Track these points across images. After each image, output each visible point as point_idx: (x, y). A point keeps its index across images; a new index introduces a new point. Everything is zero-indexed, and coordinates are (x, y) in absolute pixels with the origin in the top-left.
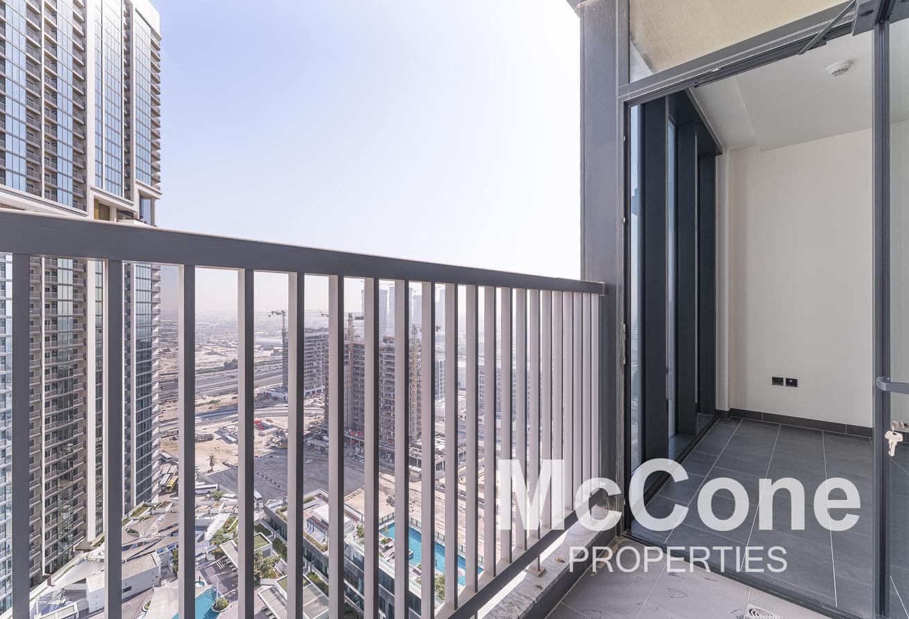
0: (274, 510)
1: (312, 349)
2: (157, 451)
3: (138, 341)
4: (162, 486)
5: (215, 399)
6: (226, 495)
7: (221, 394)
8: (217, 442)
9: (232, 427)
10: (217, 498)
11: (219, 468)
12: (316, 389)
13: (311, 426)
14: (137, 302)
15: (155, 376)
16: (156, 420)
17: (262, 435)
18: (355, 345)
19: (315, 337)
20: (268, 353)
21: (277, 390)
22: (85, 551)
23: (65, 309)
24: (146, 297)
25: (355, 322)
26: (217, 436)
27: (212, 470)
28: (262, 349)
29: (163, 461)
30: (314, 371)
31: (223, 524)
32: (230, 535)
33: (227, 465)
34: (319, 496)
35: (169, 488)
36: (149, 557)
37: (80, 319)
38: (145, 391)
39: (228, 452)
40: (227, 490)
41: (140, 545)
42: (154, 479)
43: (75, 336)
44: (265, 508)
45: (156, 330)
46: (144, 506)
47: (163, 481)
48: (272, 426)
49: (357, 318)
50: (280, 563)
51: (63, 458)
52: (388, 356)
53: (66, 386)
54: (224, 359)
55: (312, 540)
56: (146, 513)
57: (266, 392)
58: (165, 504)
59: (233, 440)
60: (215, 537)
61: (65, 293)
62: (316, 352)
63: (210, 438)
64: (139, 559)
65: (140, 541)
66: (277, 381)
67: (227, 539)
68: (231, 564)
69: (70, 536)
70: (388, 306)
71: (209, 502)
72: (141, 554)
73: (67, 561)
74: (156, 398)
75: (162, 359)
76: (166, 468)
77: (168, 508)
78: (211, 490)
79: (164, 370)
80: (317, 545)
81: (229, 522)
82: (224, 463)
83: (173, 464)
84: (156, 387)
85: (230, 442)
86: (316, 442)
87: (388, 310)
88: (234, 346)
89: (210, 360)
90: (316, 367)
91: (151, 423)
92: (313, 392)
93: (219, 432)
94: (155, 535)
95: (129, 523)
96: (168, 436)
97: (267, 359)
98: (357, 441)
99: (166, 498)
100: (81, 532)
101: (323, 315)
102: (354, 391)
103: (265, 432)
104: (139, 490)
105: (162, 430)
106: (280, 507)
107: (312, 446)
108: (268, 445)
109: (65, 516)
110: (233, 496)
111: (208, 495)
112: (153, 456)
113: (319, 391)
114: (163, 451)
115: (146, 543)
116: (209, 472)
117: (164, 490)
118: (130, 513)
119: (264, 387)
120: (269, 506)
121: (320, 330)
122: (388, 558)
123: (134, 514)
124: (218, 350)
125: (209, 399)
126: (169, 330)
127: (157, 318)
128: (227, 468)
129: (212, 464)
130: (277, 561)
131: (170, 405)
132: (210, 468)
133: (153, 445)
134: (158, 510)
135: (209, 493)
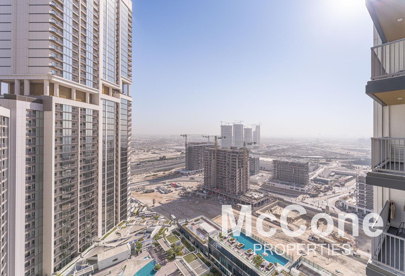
0: (182, 225)
1: (199, 152)
2: (129, 197)
3: (121, 148)
4: (132, 213)
5: (155, 174)
6: (161, 217)
7: (158, 171)
8: (156, 193)
9: (163, 186)
10: (156, 219)
11: (157, 205)
12: (200, 170)
13: (198, 186)
14: (121, 130)
15: (129, 163)
16: (129, 183)
17: (176, 190)
18: (218, 150)
19: (200, 146)
20: (179, 153)
21: (183, 170)
22: (97, 242)
23: (89, 133)
24: (125, 128)
25: (218, 140)
26: (156, 190)
27: (154, 206)
28: (176, 151)
29: (132, 201)
30: (200, 162)
31: (158, 230)
32: (162, 236)
33: (161, 204)
34: (202, 218)
35: (135, 213)
36: (125, 245)
37: (95, 138)
38: (124, 170)
39: (161, 198)
40: (161, 215)
41: (122, 239)
42: (128, 209)
43: (93, 145)
44: (178, 224)
45: (129, 143)
46: (123, 222)
47: (132, 210)
48: (181, 186)
49: (219, 138)
50: (184, 249)
51: (88, 200)
52: (233, 155)
53: (89, 168)
54: (159, 156)
55: (199, 238)
56: (124, 225)
57: (178, 171)
58: (133, 221)
59: (163, 192)
60: (155, 236)
61: (89, 126)
62: (200, 153)
63: (153, 191)
64: (121, 246)
65: (122, 238)
66: (183, 166)
67: (161, 238)
68: (162, 249)
69: (91, 235)
70: (232, 133)
71: (152, 220)
72: (122, 243)
73: (89, 246)
74: (129, 173)
75: (132, 155)
76: (133, 204)
77: (134, 223)
78: (153, 215)
79: (133, 161)
80: (201, 241)
81: (162, 229)
82: (159, 203)
83: (136, 202)
84: (129, 168)
85: (162, 193)
86: (200, 194)
87: (232, 134)
88: (164, 150)
89: (153, 156)
90: (200, 160)
91: (127, 184)
92: (199, 171)
93: (157, 189)
94: (128, 235)
95: (117, 230)
96: (134, 190)
97: (179, 156)
98: (218, 193)
99: (133, 218)
100: (95, 234)
101: (203, 137)
102: (217, 171)
103: (177, 189)
104: (121, 214)
105: (132, 187)
106: (184, 223)
107: (199, 195)
108: (179, 195)
109: (88, 226)
110: (163, 217)
111: (152, 217)
112: (128, 199)
113: (202, 171)
114: (132, 197)
115: (124, 239)
116: (152, 206)
117: (132, 214)
118: (117, 225)
119: (177, 169)
120: (180, 223)
121: (202, 143)
122: (233, 248)
123: (119, 225)
124: (157, 152)
125: (153, 174)
126: (135, 143)
127: (130, 138)
128: (161, 205)
129: (154, 203)
130: (183, 248)
131: (136, 176)
132: (153, 205)
133: (128, 194)
134: (130, 224)
135: (152, 216)
